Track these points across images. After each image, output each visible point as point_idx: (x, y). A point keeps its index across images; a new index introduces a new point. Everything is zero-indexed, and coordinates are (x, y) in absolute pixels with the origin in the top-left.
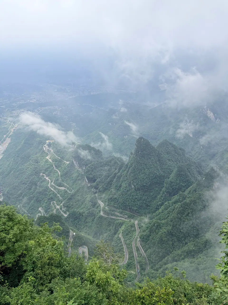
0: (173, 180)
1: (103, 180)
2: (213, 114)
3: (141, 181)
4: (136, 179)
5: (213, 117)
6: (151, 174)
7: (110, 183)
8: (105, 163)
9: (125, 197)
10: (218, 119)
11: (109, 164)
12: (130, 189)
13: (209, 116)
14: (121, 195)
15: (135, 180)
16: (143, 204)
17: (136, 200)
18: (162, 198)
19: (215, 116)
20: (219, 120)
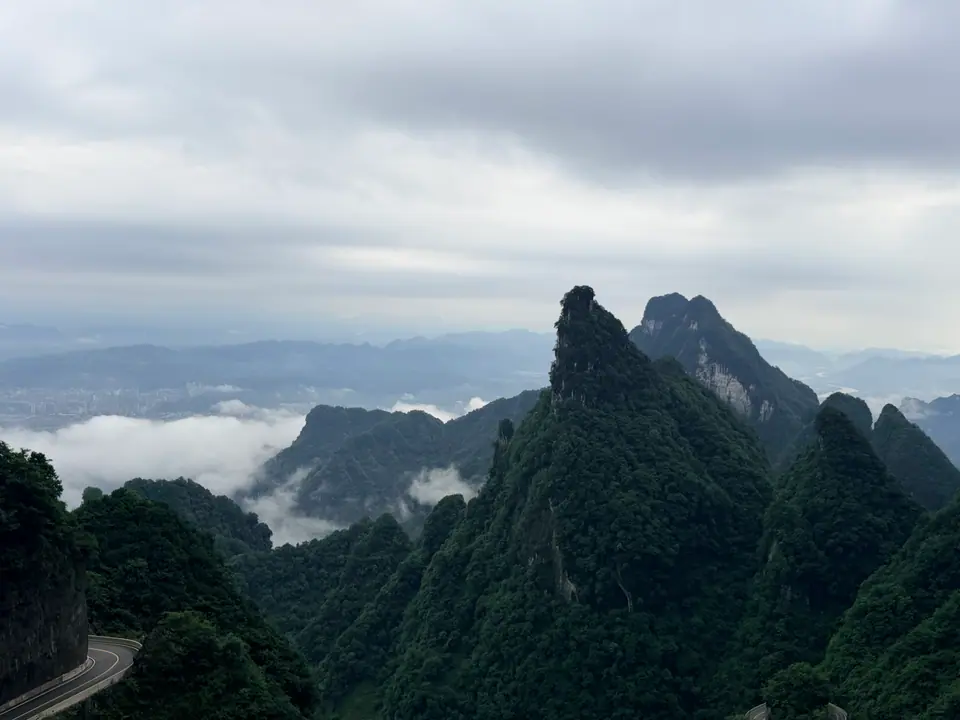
0: (819, 500)
1: (320, 638)
2: (740, 386)
3: (627, 529)
4: (591, 529)
5: (743, 396)
6: (673, 490)
7: (383, 633)
8: (311, 555)
9: (526, 669)
10: (766, 402)
11: (341, 556)
12: (550, 609)
13: (722, 395)
14: (492, 668)
15: (585, 532)
16: (664, 687)
17: (614, 668)
18: (779, 626)
19: (749, 391)
20: (769, 406)
